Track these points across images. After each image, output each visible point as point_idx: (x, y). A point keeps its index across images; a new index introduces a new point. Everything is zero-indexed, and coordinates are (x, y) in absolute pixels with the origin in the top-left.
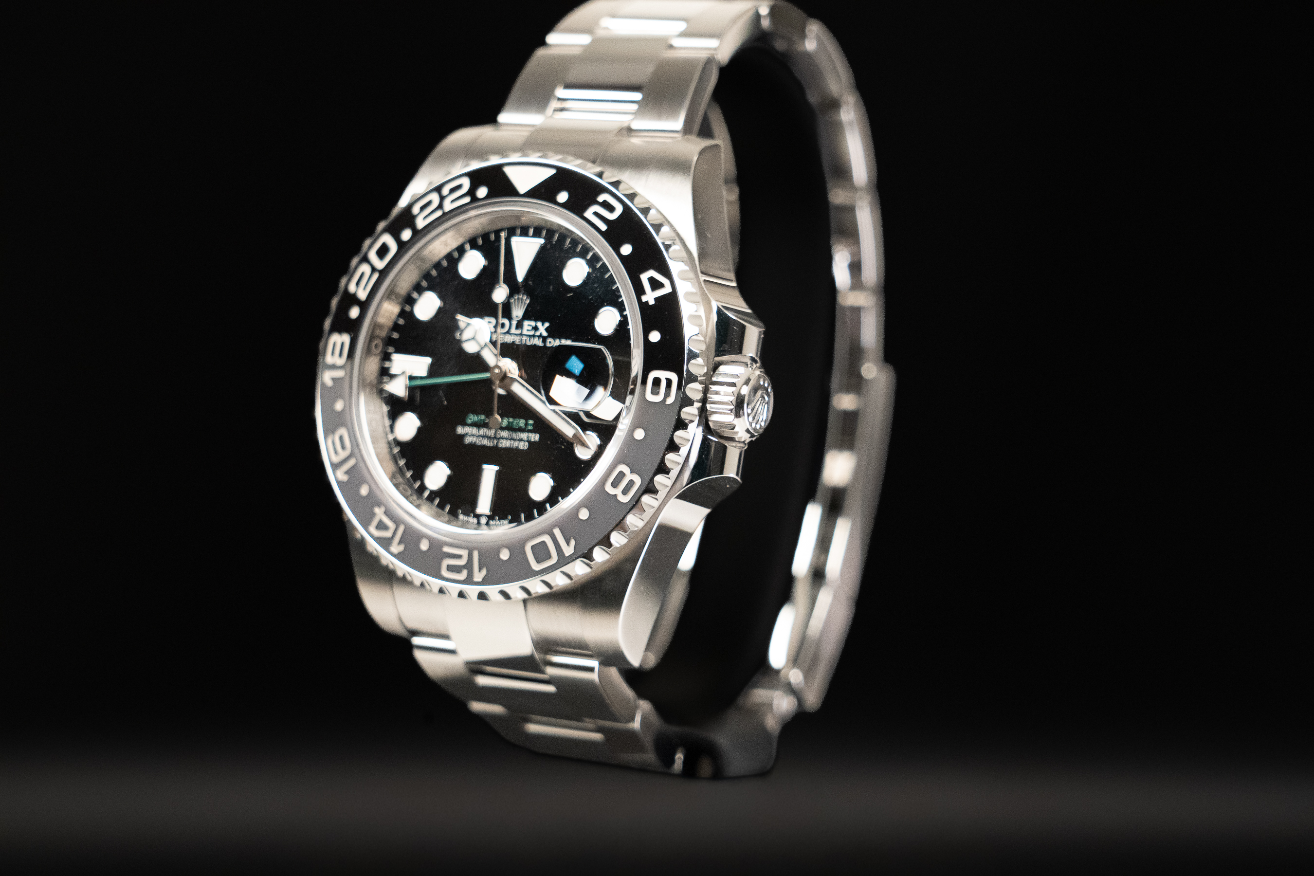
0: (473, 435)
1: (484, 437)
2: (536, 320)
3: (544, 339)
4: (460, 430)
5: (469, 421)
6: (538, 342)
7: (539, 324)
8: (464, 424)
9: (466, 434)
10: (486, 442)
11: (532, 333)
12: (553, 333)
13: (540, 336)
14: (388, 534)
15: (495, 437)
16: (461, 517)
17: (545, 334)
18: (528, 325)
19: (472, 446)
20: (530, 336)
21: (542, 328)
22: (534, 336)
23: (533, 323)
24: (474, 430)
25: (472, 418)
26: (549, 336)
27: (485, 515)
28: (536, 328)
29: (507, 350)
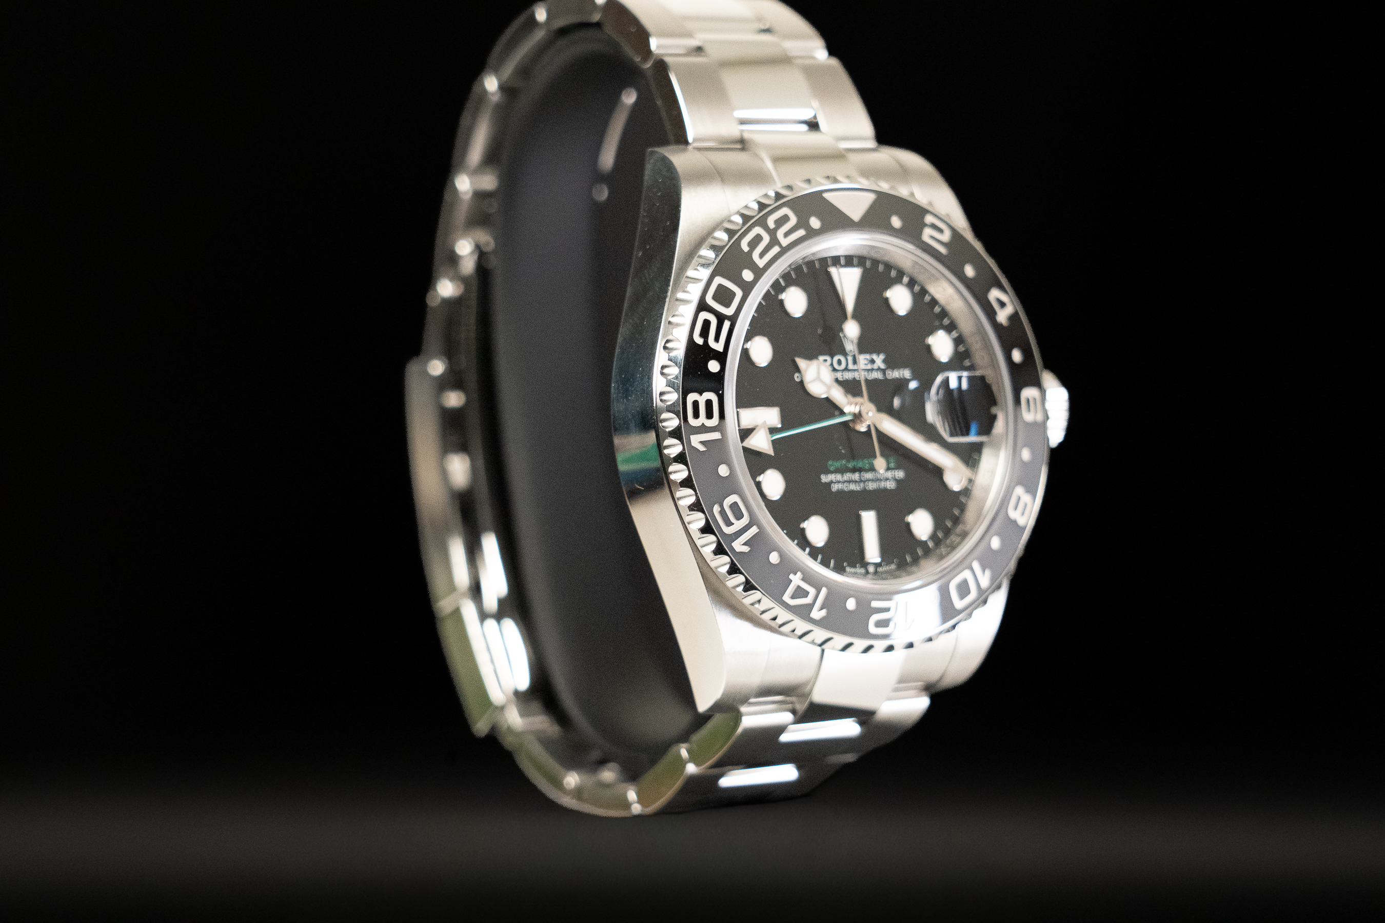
0: (839, 482)
1: (850, 482)
2: (871, 353)
3: (884, 371)
4: (825, 479)
5: (832, 469)
6: (878, 375)
7: (874, 357)
8: (828, 472)
9: (832, 482)
10: (853, 487)
11: (869, 367)
12: (891, 363)
13: (879, 369)
14: (807, 600)
15: (861, 481)
16: (848, 569)
17: (883, 366)
18: (863, 359)
19: (840, 493)
20: (868, 370)
21: (879, 360)
22: (872, 370)
23: (868, 356)
24: (839, 477)
25: (833, 464)
26: (888, 368)
27: (872, 563)
28: (873, 361)
29: (851, 387)
